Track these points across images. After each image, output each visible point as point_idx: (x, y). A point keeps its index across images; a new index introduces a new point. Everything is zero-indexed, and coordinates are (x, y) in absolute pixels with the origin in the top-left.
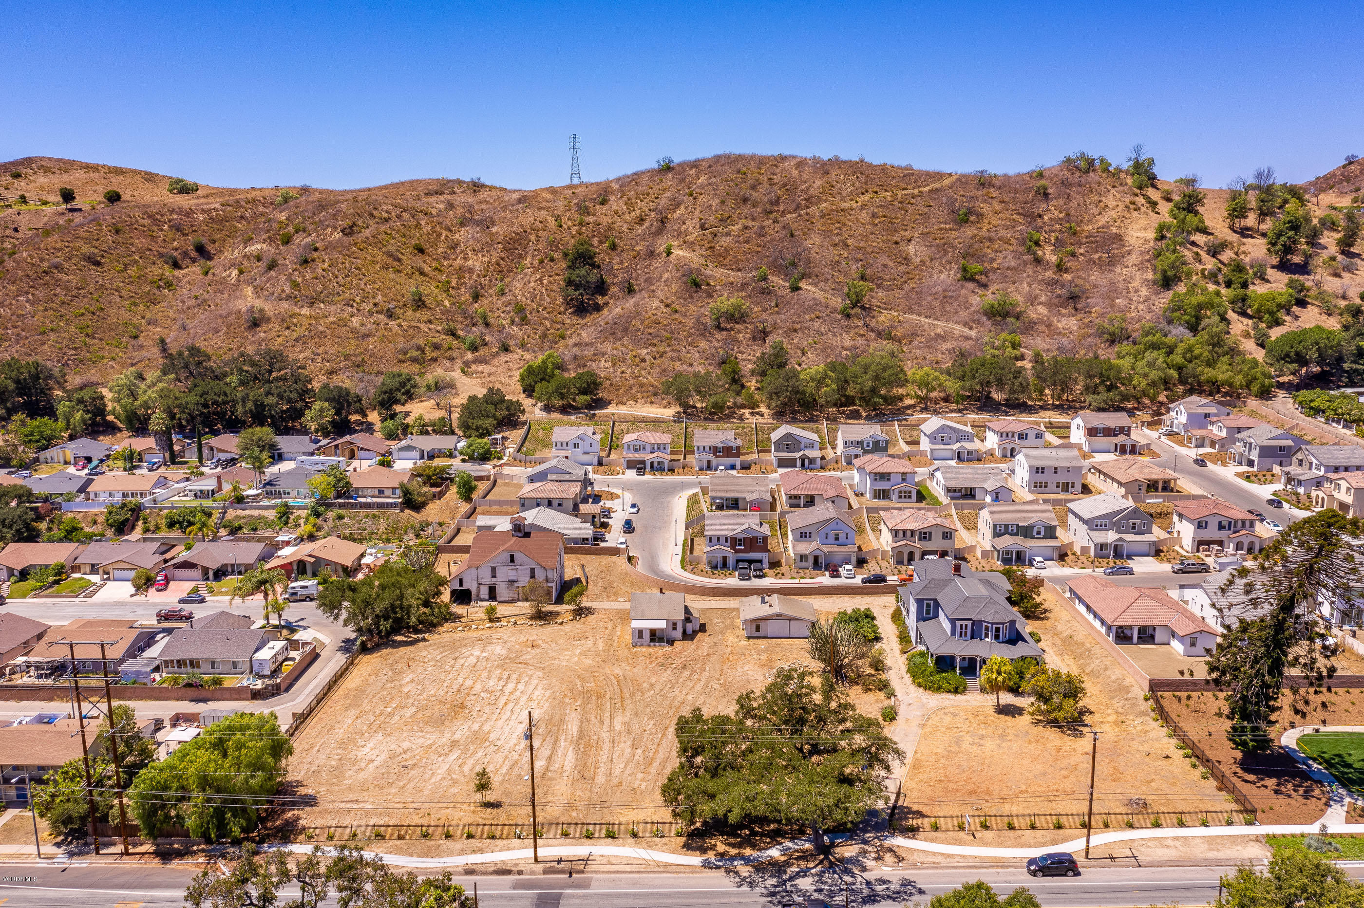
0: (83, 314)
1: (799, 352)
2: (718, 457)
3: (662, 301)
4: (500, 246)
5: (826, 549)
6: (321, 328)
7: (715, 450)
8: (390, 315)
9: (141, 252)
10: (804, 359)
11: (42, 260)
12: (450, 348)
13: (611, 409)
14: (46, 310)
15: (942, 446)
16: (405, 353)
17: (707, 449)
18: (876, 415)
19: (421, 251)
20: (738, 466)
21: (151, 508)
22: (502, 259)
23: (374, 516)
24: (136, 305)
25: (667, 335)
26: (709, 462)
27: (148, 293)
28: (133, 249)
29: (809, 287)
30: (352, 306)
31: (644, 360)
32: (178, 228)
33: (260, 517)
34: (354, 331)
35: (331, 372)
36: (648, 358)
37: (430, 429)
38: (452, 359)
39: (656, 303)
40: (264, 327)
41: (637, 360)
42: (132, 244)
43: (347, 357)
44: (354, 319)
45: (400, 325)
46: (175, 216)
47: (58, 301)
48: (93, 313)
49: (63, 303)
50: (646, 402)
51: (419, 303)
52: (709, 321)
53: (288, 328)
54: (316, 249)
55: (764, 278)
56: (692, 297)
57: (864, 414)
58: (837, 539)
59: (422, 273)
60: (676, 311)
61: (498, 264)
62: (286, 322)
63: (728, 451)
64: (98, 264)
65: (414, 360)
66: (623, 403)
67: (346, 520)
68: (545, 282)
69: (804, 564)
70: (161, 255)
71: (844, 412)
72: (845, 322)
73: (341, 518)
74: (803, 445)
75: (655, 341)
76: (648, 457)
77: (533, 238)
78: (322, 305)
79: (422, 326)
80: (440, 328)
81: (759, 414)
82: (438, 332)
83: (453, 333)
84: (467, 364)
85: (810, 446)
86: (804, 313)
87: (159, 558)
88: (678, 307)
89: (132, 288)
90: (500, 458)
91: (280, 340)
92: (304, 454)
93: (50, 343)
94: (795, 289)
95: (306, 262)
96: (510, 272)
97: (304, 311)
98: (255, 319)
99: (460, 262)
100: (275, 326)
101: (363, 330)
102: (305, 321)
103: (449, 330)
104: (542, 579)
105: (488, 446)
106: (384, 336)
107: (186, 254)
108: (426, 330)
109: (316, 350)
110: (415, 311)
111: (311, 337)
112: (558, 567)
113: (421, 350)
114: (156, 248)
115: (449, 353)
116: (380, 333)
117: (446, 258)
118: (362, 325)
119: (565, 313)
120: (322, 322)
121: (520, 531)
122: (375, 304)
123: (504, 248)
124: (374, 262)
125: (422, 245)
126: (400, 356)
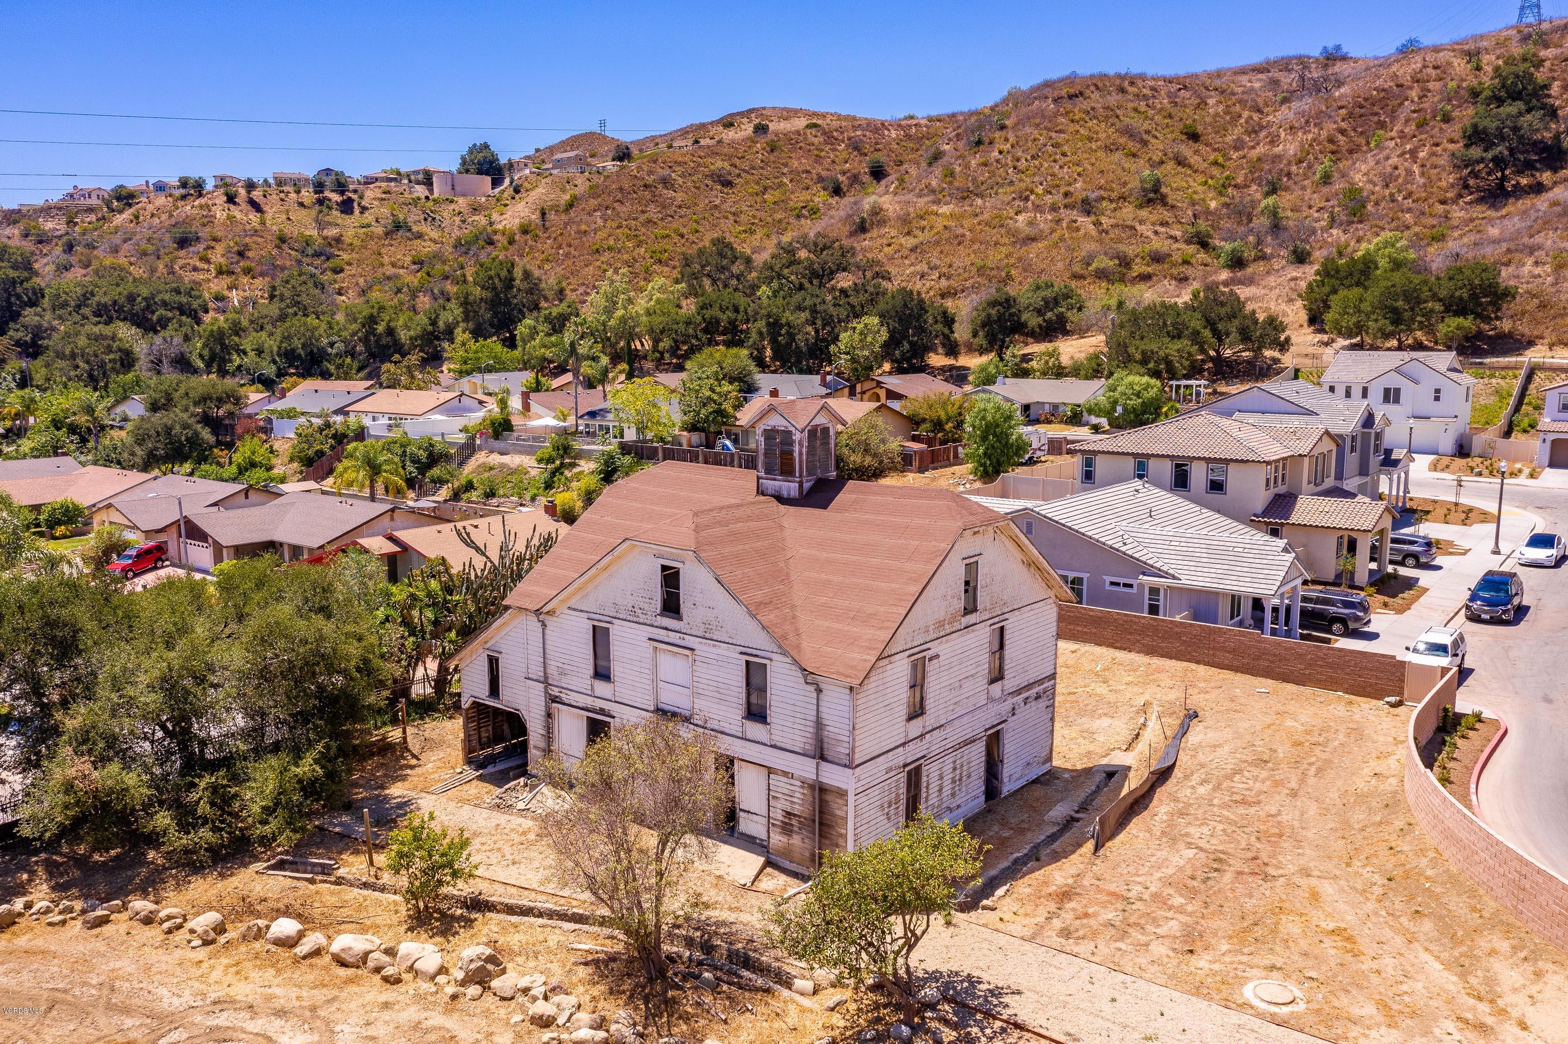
0: (668, 236)
4: (1343, 111)
6: (960, 231)
8: (1088, 209)
9: (796, 176)
11: (650, 173)
12: (1186, 262)
13: (1531, 355)
14: (619, 227)
16: (1089, 264)
19: (1194, 136)
22: (1342, 132)
27: (780, 221)
28: (785, 170)
30: (1027, 199)
32: (856, 147)
34: (1013, 233)
40: (874, 233)
42: (786, 165)
43: (982, 271)
44: (1020, 218)
45: (1097, 224)
46: (858, 133)
47: (643, 218)
48: (682, 236)
49: (649, 221)
51: (1154, 197)
53: (909, 233)
54: (1003, 128)
59: (1181, 164)
61: (1332, 141)
62: (908, 224)
64: (728, 184)
65: (1102, 275)
70: (821, 179)
77: (1414, 94)
78: (979, 200)
79: (1143, 228)
80: (1180, 234)
82: (1175, 239)
83: (1202, 242)
91: (888, 249)
93: (598, 263)
95: (980, 144)
96: (1351, 152)
97: (945, 209)
98: (863, 221)
99: (1260, 150)
100: (890, 231)
101: (1028, 231)
102: (940, 223)
103: (1198, 234)
104: (799, 737)
105: (1152, 393)
106: (1062, 239)
107: (855, 179)
108: (1150, 234)
109: (935, 261)
110: (1140, 207)
111: (938, 243)
112: (917, 683)
113: (1125, 262)
114: (819, 169)
115: (1182, 269)
116: (1056, 236)
117: (1236, 149)
118: (1031, 223)
119: (1455, 201)
120: (966, 223)
121: (787, 470)
122: (1066, 195)
123: (1351, 115)
124: (1090, 139)
125: (1200, 129)
126: (1077, 268)
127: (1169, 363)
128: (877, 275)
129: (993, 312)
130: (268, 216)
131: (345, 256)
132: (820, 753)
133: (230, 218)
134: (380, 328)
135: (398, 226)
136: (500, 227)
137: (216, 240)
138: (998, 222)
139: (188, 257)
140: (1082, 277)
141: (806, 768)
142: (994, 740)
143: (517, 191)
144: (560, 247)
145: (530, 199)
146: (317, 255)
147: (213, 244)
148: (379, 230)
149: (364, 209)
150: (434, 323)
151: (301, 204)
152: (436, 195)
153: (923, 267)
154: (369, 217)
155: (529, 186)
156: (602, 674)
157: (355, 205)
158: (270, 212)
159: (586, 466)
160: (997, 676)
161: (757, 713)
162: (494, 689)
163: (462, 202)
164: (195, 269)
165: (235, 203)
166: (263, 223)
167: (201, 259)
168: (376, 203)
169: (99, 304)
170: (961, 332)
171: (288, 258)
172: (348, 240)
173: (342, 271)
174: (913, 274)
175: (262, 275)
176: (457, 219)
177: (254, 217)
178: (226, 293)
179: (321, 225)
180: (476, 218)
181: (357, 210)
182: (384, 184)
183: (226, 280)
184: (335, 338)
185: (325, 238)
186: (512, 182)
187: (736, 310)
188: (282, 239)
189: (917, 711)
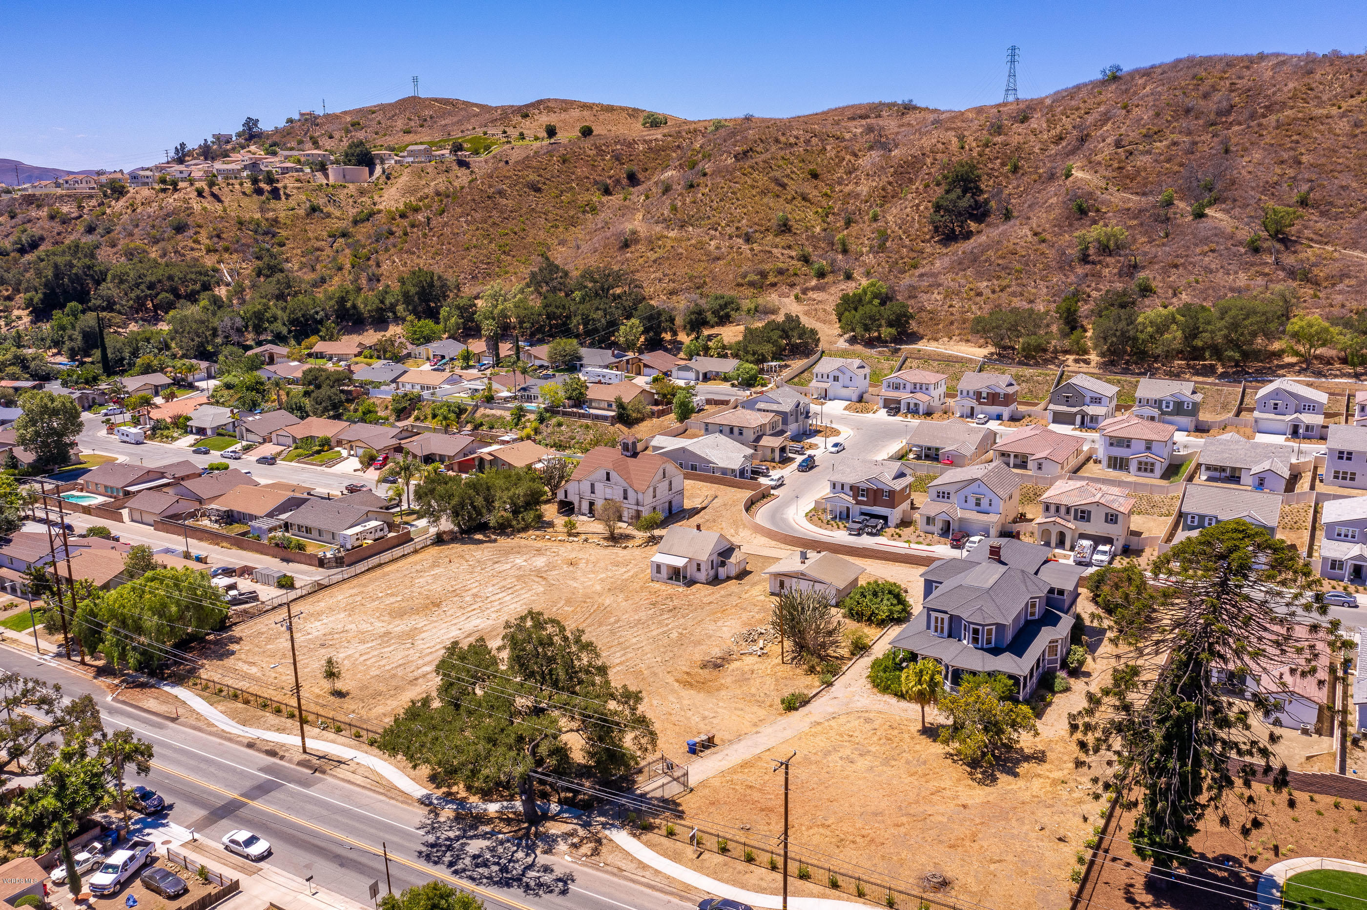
0: (507, 234)
1: (1170, 292)
2: (981, 403)
3: (1031, 229)
4: (892, 170)
5: (960, 514)
6: (680, 250)
7: (978, 395)
8: (748, 239)
9: (579, 180)
10: (1175, 300)
11: (490, 186)
12: (796, 274)
13: (921, 345)
14: (477, 229)
15: (1272, 416)
16: (745, 277)
17: (971, 394)
18: (1234, 373)
19: (815, 176)
20: (1006, 416)
21: (428, 400)
22: (890, 183)
23: (587, 427)
24: (557, 227)
25: (1018, 267)
26: (972, 408)
27: (572, 217)
28: (573, 177)
29: (1218, 215)
30: (716, 230)
31: (979, 294)
32: (617, 158)
33: (500, 417)
34: (708, 254)
35: (672, 293)
36: (987, 292)
37: (729, 352)
38: (792, 285)
39: (1026, 231)
40: (633, 248)
41: (972, 293)
42: (573, 173)
43: (691, 278)
44: (712, 243)
45: (752, 250)
46: (619, 147)
47: (490, 221)
48: (515, 233)
49: (494, 224)
50: (961, 340)
51: (785, 228)
52: (1073, 252)
53: (652, 250)
54: (705, 175)
55: (1169, 203)
56: (1070, 225)
57: (1220, 370)
58: (978, 504)
59: (805, 199)
60: (1044, 241)
61: (884, 189)
62: (652, 243)
63: (994, 398)
64: (538, 190)
65: (752, 284)
66: (936, 340)
67: (563, 428)
68: (922, 208)
69: (930, 528)
70: (596, 183)
71: (1193, 367)
72: (1249, 258)
73: (560, 425)
74: (1088, 400)
75: (1003, 274)
76: (904, 396)
77: (929, 161)
78: (691, 229)
79: (775, 251)
80: (794, 254)
81: (1087, 362)
82: (792, 258)
83: (806, 259)
84: (805, 291)
85: (1097, 400)
86: (1196, 245)
87: (395, 442)
88: (1048, 237)
89: (561, 212)
90: (763, 385)
91: (641, 261)
92: (600, 367)
94: (1200, 215)
95: (691, 186)
96: (893, 197)
97: (672, 234)
98: (626, 240)
99: (850, 187)
100: (642, 248)
101: (716, 253)
102: (669, 243)
103: (804, 256)
104: (634, 502)
105: (753, 372)
106: (733, 259)
107: (618, 182)
108: (779, 255)
109: (667, 271)
110: (776, 236)
111: (668, 258)
112: (654, 491)
113: (763, 275)
114: (594, 176)
115: (792, 279)
116: (730, 257)
117: (840, 184)
118: (718, 248)
119: (929, 241)
120: (683, 244)
121: (628, 450)
122: (737, 228)
123: (895, 172)
124: (753, 187)
125: (819, 171)
126: (740, 280)
127: (763, 355)
128: (636, 286)
129: (693, 317)
130: (226, 204)
131: (284, 233)
132: (638, 504)
133: (204, 209)
134: (349, 305)
135: (314, 209)
136: (381, 207)
137: (200, 226)
138: (700, 246)
139: (183, 241)
140: (742, 285)
141: (635, 507)
142: (670, 503)
143: (388, 178)
144: (443, 244)
145: (398, 185)
146: (266, 233)
147: (198, 229)
148: (302, 212)
149: (288, 196)
150: (382, 302)
151: (244, 193)
152: (332, 181)
153: (659, 275)
154: (292, 203)
155: (396, 174)
156: (593, 492)
157: (282, 193)
158: (226, 201)
159: (532, 417)
160: (670, 490)
161: (625, 498)
162: (566, 497)
163: (352, 188)
164: (192, 249)
165: (204, 197)
166: (225, 210)
167: (194, 242)
168: (295, 191)
169: (150, 282)
170: (679, 321)
171: (247, 236)
172: (283, 221)
173: (284, 245)
174: (655, 279)
175: (236, 251)
176: (351, 200)
177: (219, 207)
178: (217, 266)
179: (262, 210)
180: (363, 199)
181: (283, 198)
182: (295, 174)
183: (215, 257)
184: (318, 309)
185: (267, 220)
186: (384, 172)
187: (564, 307)
188: (241, 223)
189: (654, 497)
